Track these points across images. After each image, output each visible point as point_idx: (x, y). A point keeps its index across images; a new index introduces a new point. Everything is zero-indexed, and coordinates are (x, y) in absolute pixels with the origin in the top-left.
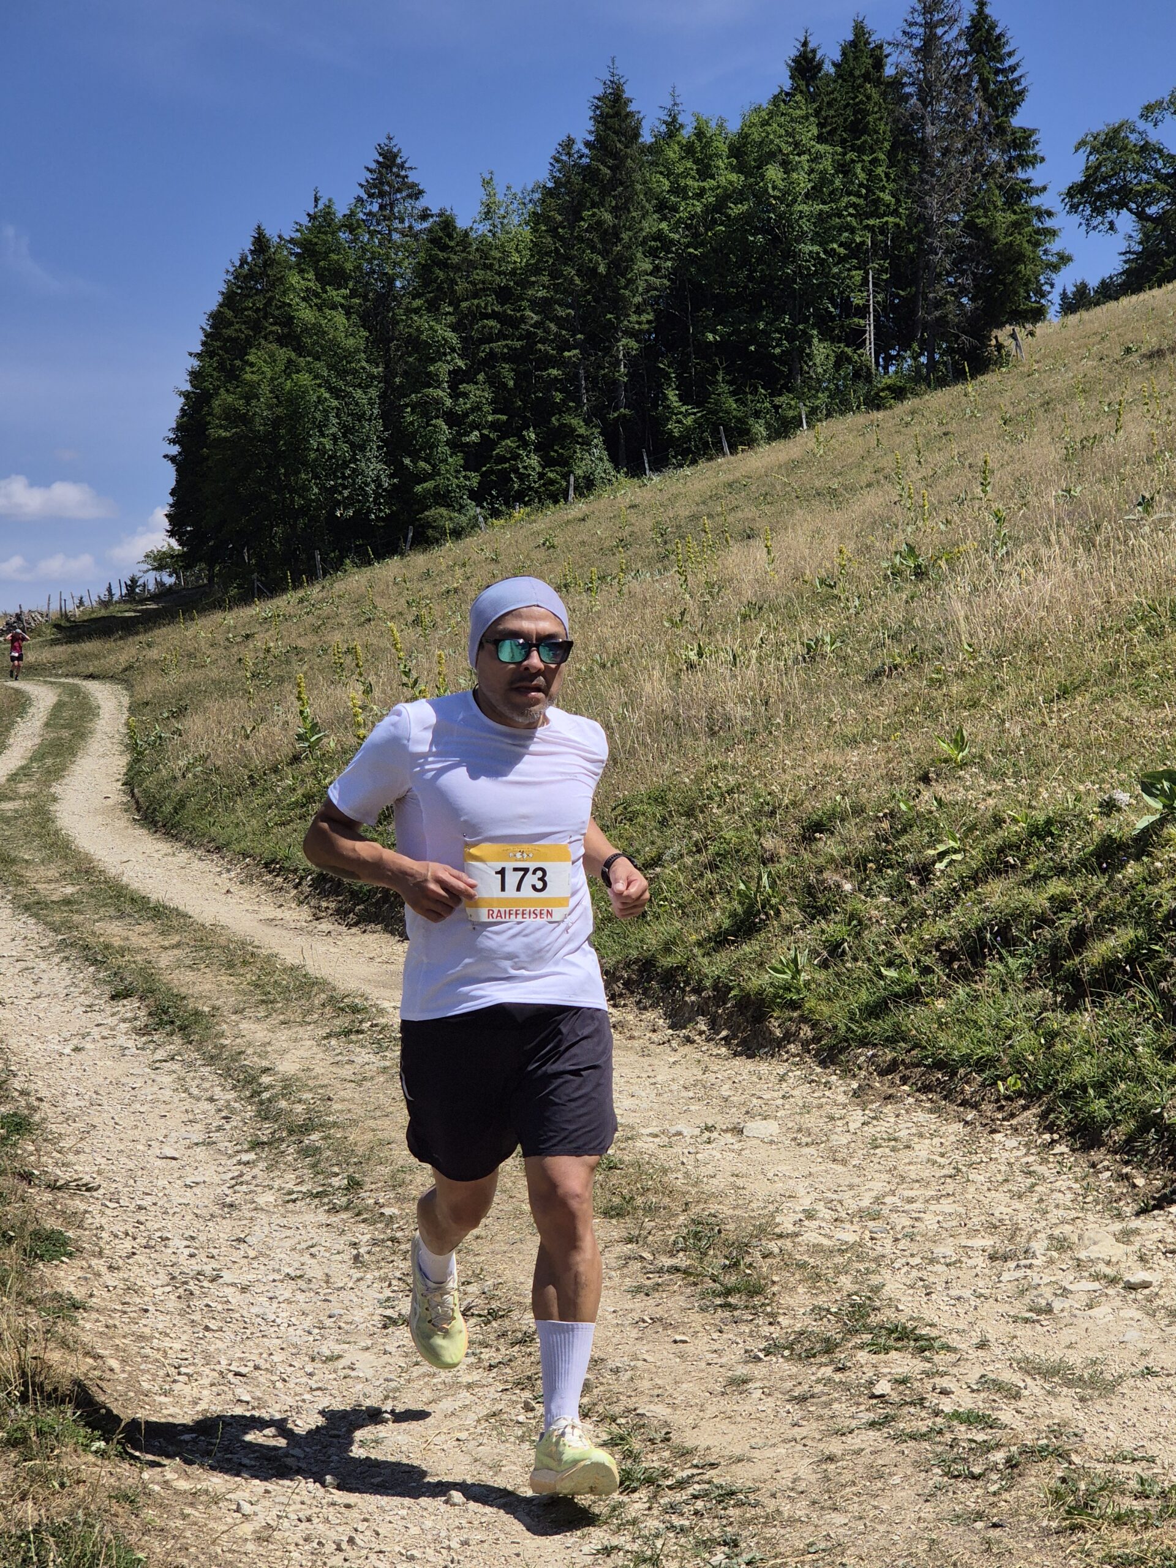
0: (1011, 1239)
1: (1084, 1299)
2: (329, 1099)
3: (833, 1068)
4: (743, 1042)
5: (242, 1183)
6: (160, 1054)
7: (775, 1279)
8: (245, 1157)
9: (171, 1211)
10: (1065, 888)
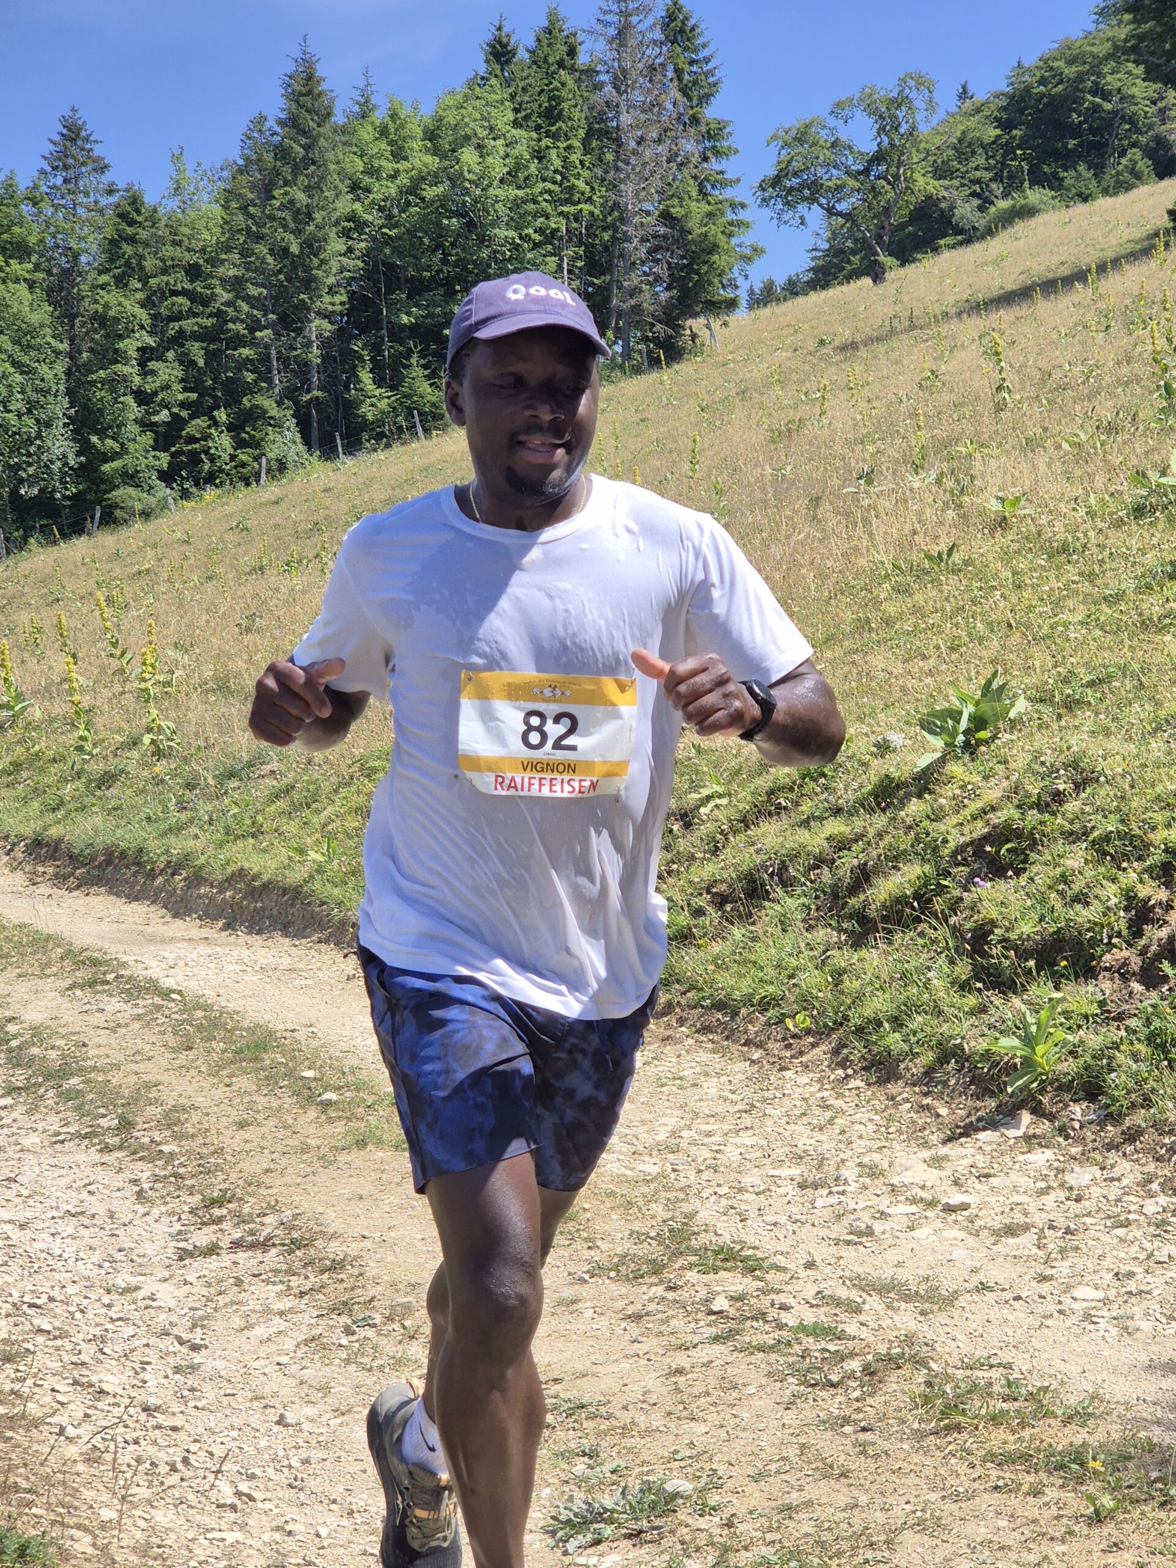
0: (819, 1167)
1: (904, 1221)
2: (84, 1045)
10: (843, 828)
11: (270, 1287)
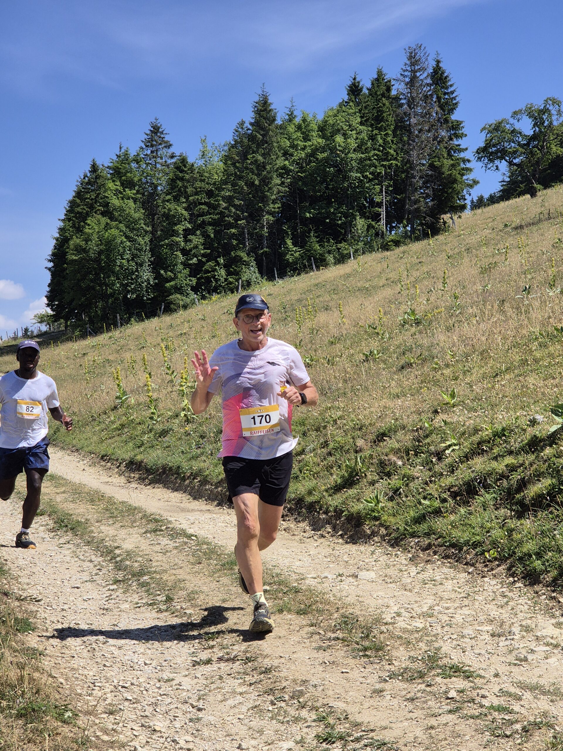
0: (501, 626)
1: (543, 655)
2: (151, 560)
3: (397, 548)
4: (351, 537)
5: (112, 599)
6: (62, 541)
7: (388, 643)
8: (112, 587)
9: (78, 612)
10: (513, 461)
11: (236, 680)
